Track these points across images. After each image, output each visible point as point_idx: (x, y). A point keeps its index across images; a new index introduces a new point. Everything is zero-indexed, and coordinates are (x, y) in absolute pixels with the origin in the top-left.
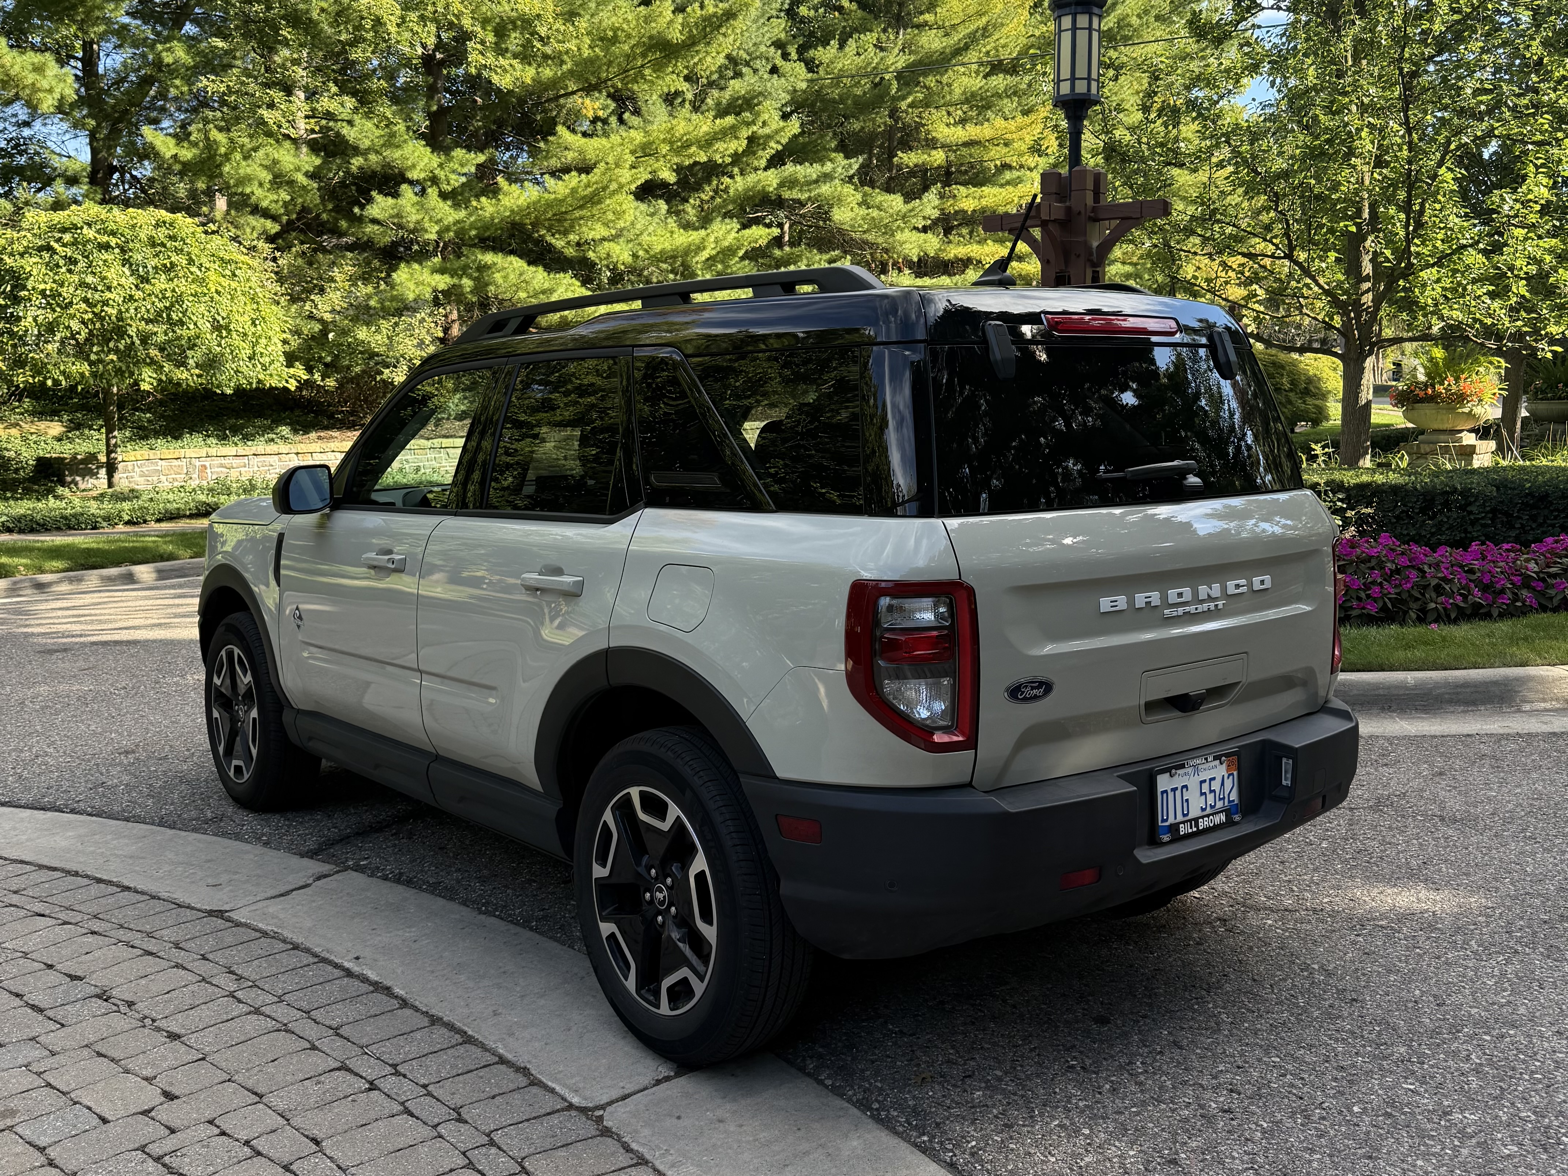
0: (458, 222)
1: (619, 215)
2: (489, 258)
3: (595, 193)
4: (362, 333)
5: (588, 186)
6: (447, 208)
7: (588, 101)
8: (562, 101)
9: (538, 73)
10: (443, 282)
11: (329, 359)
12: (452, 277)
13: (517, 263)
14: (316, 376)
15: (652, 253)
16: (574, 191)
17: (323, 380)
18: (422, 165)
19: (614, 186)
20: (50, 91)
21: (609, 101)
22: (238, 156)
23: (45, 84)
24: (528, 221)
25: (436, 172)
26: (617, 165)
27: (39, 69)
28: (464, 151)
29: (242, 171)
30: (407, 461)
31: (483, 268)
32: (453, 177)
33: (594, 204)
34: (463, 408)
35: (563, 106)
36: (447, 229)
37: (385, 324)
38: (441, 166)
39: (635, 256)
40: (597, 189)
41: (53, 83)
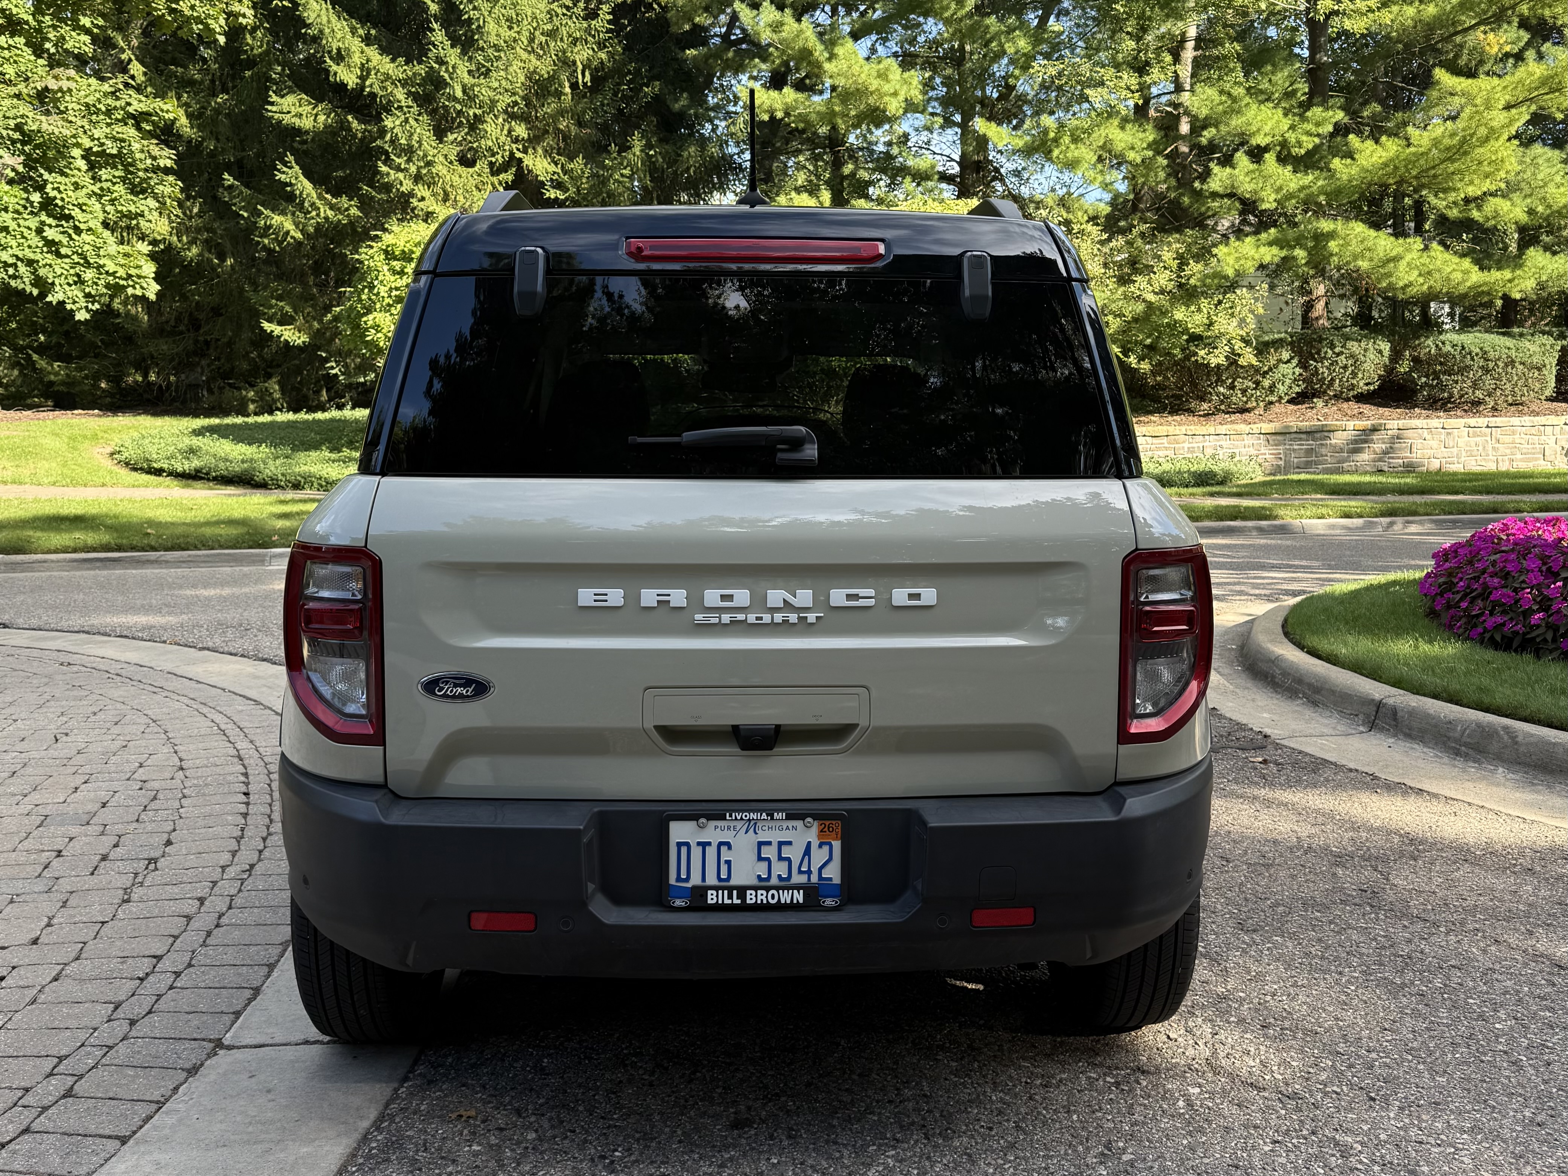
0: (1302, 188)
1: (1497, 164)
2: (1325, 225)
3: (1464, 141)
4: (1179, 314)
5: (1453, 135)
6: (1287, 174)
7: (1491, 36)
8: (1458, 39)
9: (1419, 12)
10: (1270, 255)
11: (1149, 341)
12: (1282, 248)
13: (1359, 228)
14: (1131, 359)
15: (1555, 208)
16: (1436, 142)
17: (1139, 362)
18: (1267, 129)
19: (1482, 131)
20: (895, 94)
21: (1522, 33)
22: (1067, 139)
23: (887, 88)
24: (1391, 181)
25: (1287, 135)
26: (1488, 108)
27: (882, 76)
28: (1320, 109)
29: (1069, 155)
30: (1221, 446)
31: (1321, 238)
32: (1304, 138)
33: (1466, 153)
34: (1297, 389)
35: (1461, 46)
36: (1290, 196)
37: (1204, 303)
38: (1292, 128)
39: (1531, 212)
40: (1464, 137)
41: (898, 87)
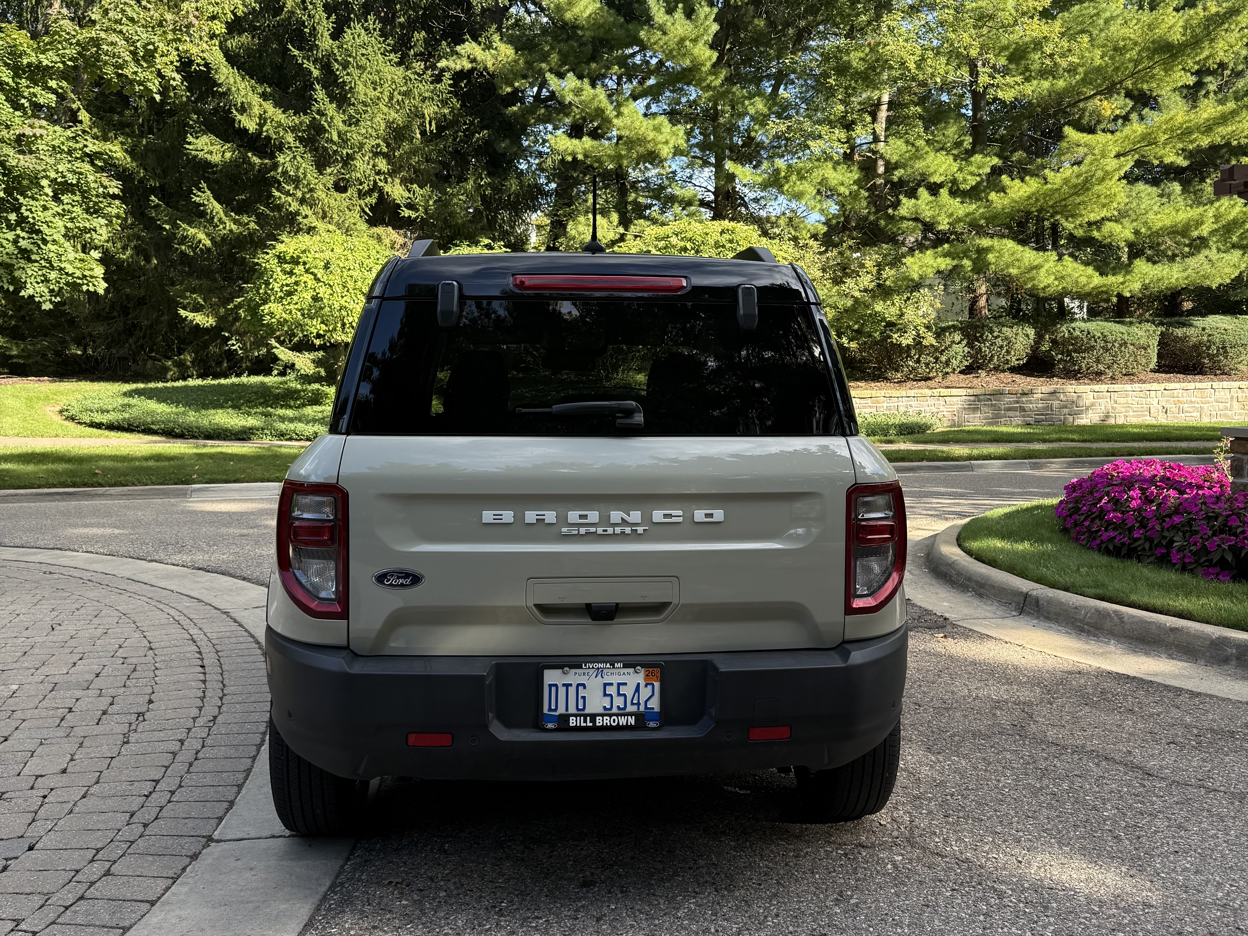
0: (968, 215)
1: (1111, 197)
2: (985, 242)
3: (1086, 181)
4: (879, 307)
5: (1078, 176)
6: (957, 204)
7: (1105, 103)
8: (1081, 105)
9: (1052, 85)
10: (945, 264)
11: (856, 327)
12: (953, 259)
13: (1010, 244)
14: (844, 340)
15: (1154, 230)
16: (1066, 181)
17: (849, 343)
18: (941, 170)
19: (1100, 174)
20: (666, 142)
21: (1128, 101)
22: (794, 178)
23: (661, 138)
24: (1034, 209)
25: (956, 175)
26: (1103, 156)
27: (657, 129)
28: (981, 156)
29: (796, 189)
30: (911, 406)
31: (982, 252)
32: (969, 177)
33: (1088, 189)
34: (966, 363)
35: (1084, 110)
36: (959, 220)
37: (896, 299)
38: (960, 169)
39: (1137, 232)
40: (1087, 177)
41: (668, 137)
